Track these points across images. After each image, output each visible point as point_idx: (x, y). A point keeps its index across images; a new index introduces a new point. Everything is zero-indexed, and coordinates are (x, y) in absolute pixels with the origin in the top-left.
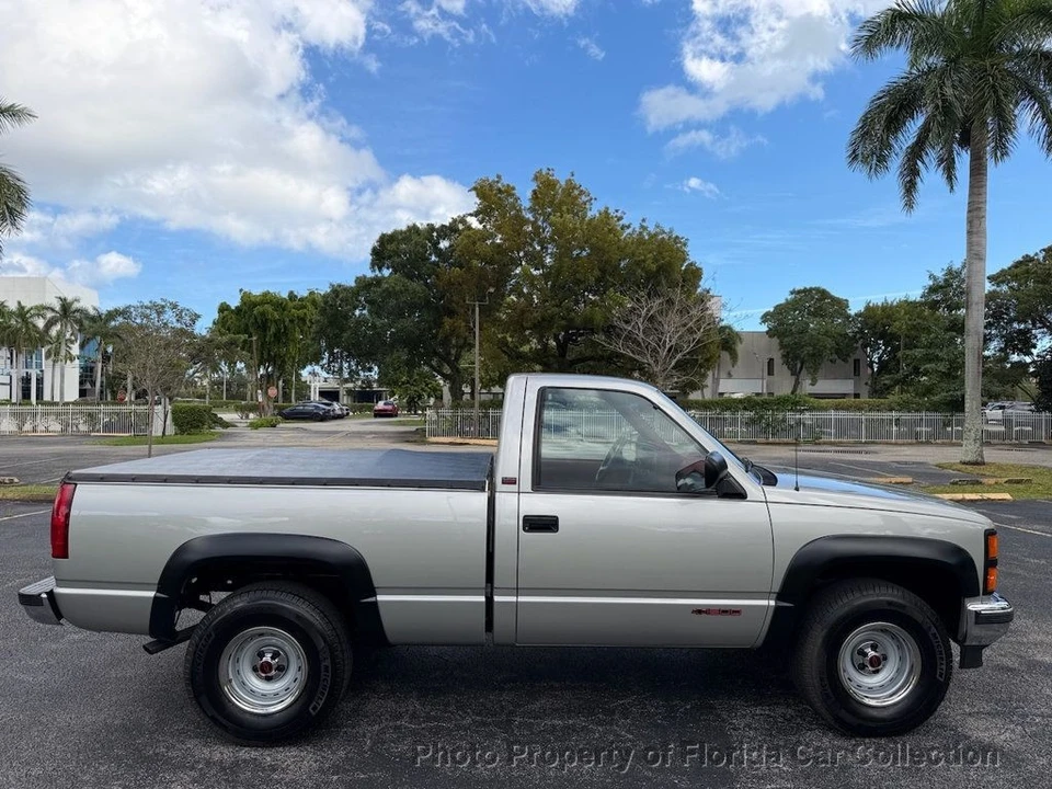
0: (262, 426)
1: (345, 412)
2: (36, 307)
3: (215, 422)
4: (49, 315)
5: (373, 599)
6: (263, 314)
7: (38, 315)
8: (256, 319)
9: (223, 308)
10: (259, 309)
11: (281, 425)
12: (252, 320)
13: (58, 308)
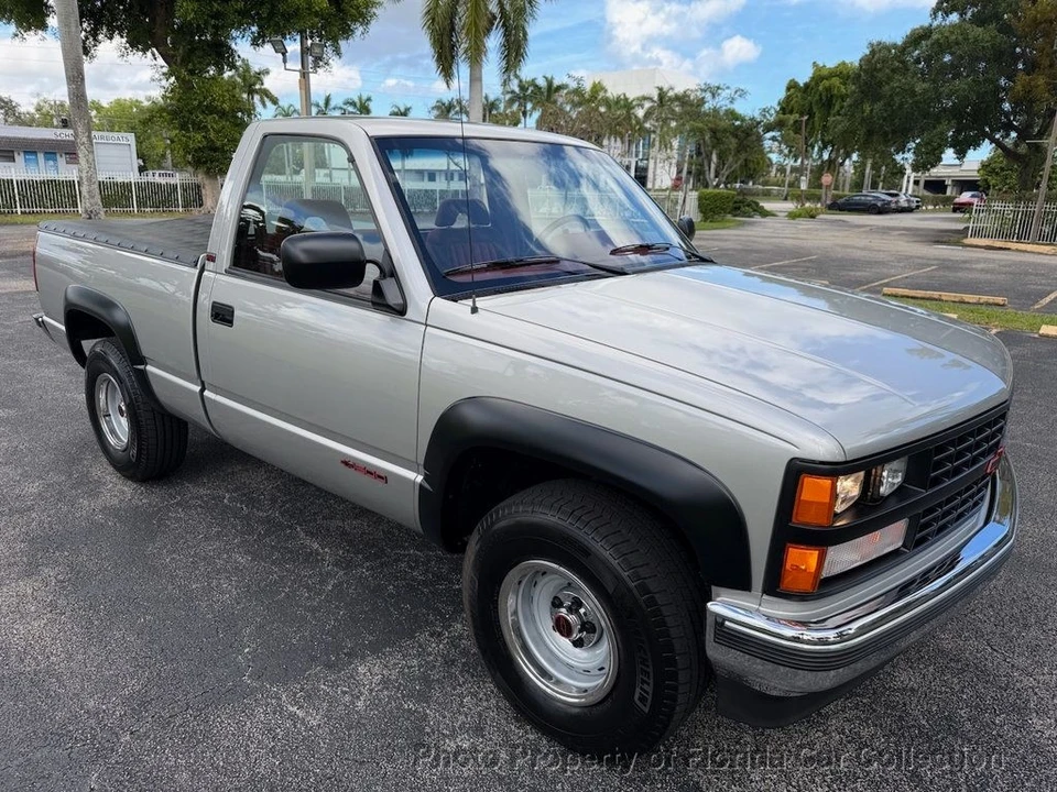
0: (800, 216)
1: (914, 205)
2: (638, 99)
3: (755, 210)
4: (647, 105)
5: (142, 367)
6: (828, 89)
7: (638, 105)
8: (821, 95)
9: (792, 86)
10: (826, 83)
11: (821, 216)
12: (817, 97)
13: (656, 98)
